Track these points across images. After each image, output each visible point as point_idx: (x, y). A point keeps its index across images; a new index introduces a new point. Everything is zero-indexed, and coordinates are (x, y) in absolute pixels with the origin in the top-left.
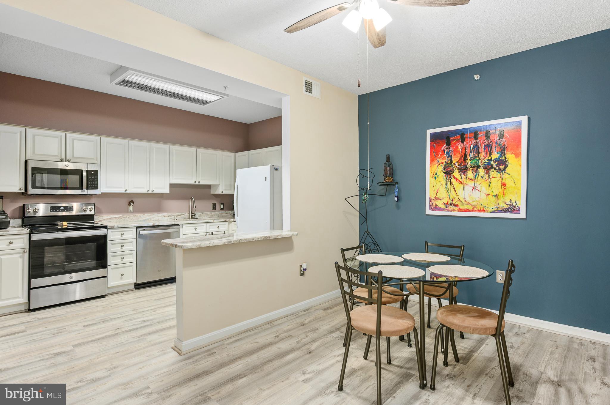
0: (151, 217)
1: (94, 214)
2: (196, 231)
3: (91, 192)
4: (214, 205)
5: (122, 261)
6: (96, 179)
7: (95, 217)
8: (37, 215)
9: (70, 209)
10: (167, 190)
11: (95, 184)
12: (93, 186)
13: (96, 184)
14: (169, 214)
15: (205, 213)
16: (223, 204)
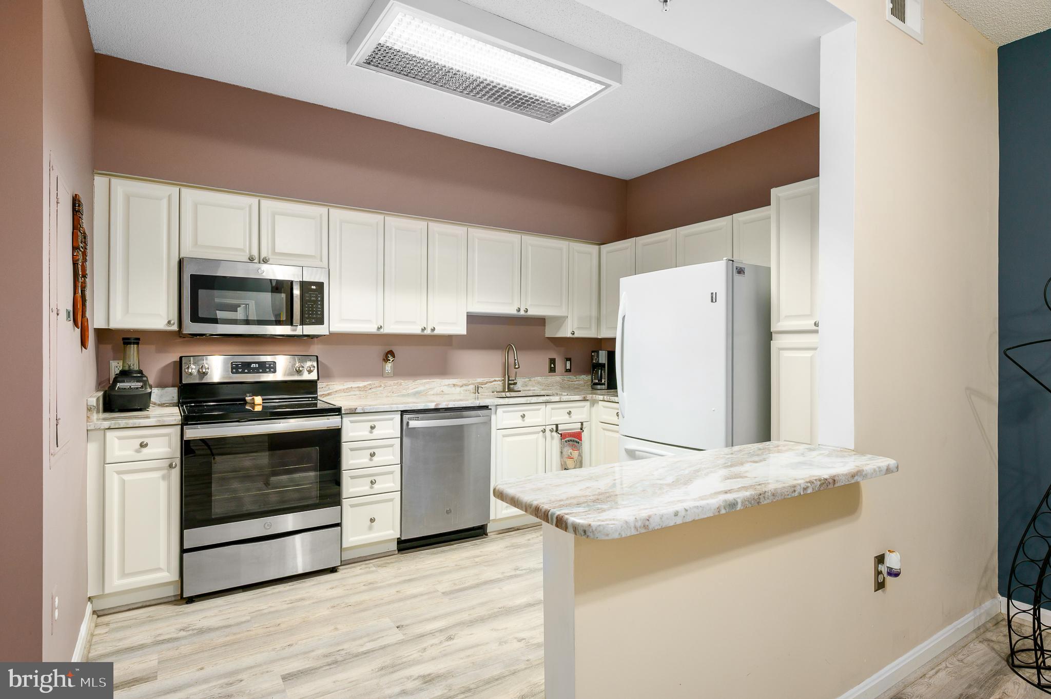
0: (427, 386)
1: (316, 378)
2: (524, 421)
3: (310, 330)
4: (552, 361)
5: (372, 488)
6: (319, 301)
7: (319, 385)
8: (206, 380)
9: (270, 368)
10: (460, 328)
11: (317, 314)
12: (314, 318)
13: (319, 313)
14: (464, 381)
15: (534, 379)
16: (569, 359)
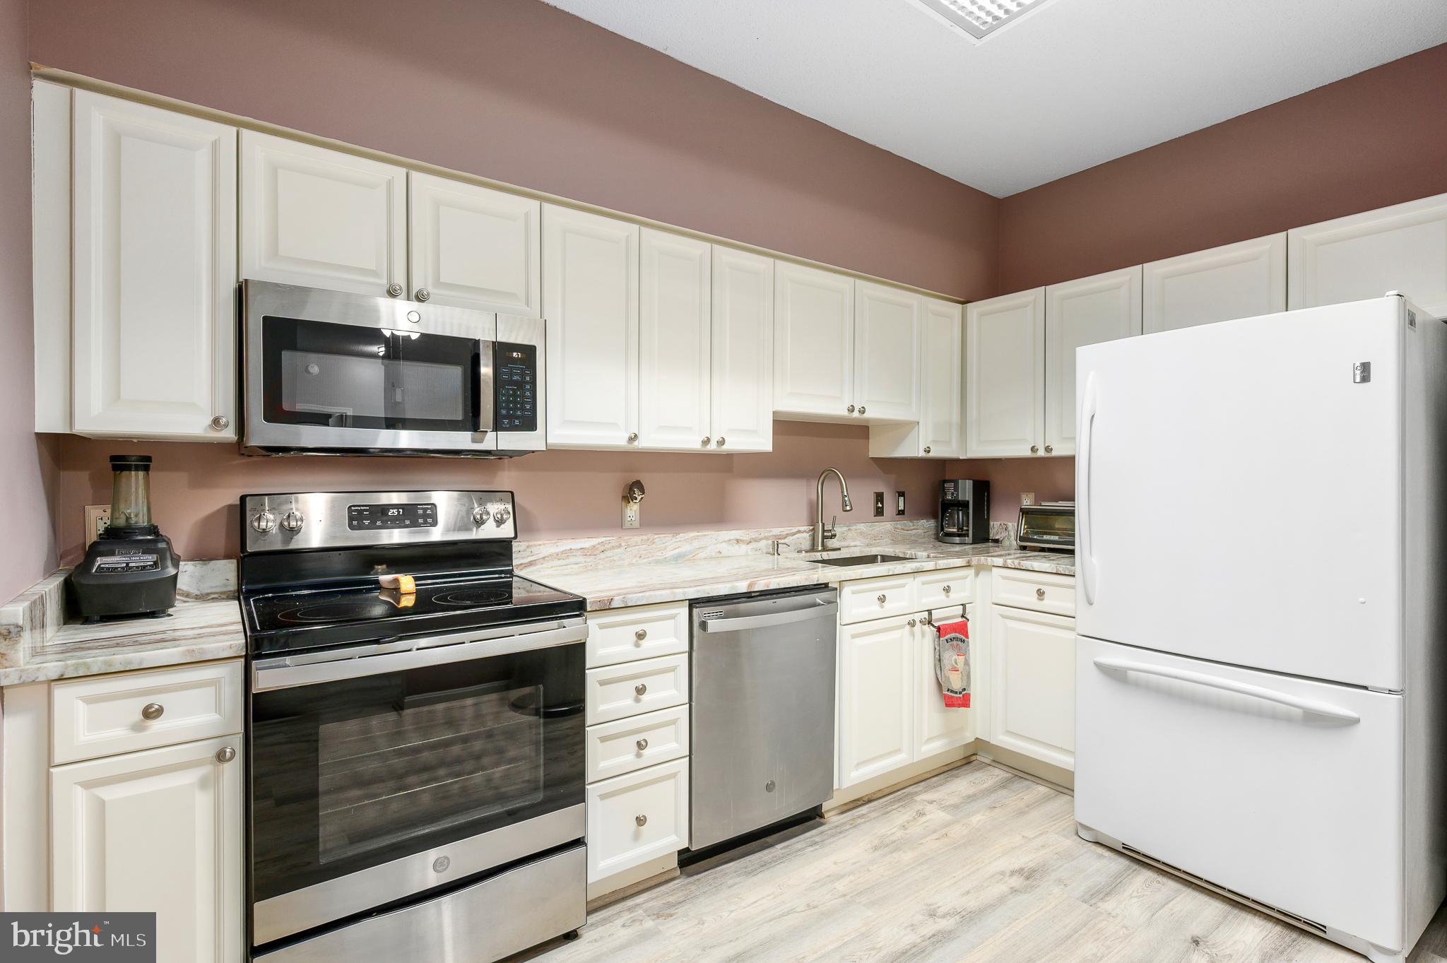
0: (696, 544)
1: (512, 535)
2: (882, 607)
3: (510, 440)
4: (879, 497)
5: (639, 756)
6: (527, 383)
7: (514, 544)
8: (297, 543)
9: (425, 516)
10: (763, 442)
11: (523, 409)
12: (517, 418)
13: (528, 407)
14: (753, 534)
15: (855, 527)
16: (901, 494)
